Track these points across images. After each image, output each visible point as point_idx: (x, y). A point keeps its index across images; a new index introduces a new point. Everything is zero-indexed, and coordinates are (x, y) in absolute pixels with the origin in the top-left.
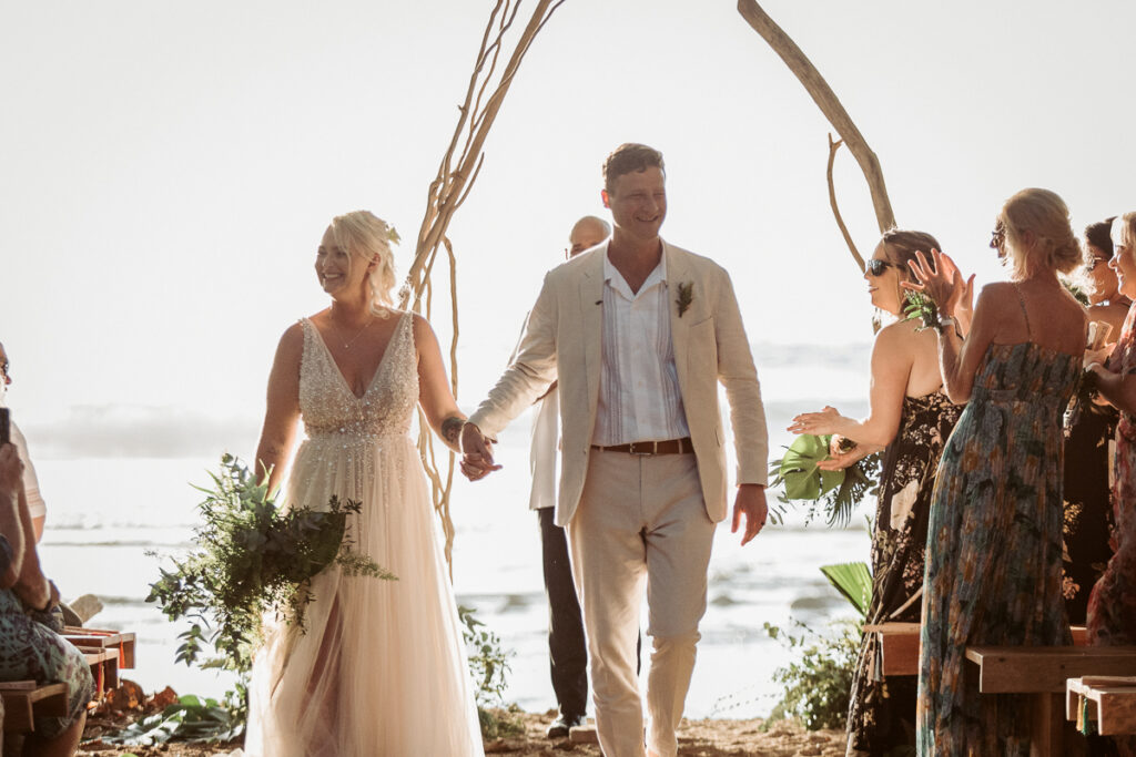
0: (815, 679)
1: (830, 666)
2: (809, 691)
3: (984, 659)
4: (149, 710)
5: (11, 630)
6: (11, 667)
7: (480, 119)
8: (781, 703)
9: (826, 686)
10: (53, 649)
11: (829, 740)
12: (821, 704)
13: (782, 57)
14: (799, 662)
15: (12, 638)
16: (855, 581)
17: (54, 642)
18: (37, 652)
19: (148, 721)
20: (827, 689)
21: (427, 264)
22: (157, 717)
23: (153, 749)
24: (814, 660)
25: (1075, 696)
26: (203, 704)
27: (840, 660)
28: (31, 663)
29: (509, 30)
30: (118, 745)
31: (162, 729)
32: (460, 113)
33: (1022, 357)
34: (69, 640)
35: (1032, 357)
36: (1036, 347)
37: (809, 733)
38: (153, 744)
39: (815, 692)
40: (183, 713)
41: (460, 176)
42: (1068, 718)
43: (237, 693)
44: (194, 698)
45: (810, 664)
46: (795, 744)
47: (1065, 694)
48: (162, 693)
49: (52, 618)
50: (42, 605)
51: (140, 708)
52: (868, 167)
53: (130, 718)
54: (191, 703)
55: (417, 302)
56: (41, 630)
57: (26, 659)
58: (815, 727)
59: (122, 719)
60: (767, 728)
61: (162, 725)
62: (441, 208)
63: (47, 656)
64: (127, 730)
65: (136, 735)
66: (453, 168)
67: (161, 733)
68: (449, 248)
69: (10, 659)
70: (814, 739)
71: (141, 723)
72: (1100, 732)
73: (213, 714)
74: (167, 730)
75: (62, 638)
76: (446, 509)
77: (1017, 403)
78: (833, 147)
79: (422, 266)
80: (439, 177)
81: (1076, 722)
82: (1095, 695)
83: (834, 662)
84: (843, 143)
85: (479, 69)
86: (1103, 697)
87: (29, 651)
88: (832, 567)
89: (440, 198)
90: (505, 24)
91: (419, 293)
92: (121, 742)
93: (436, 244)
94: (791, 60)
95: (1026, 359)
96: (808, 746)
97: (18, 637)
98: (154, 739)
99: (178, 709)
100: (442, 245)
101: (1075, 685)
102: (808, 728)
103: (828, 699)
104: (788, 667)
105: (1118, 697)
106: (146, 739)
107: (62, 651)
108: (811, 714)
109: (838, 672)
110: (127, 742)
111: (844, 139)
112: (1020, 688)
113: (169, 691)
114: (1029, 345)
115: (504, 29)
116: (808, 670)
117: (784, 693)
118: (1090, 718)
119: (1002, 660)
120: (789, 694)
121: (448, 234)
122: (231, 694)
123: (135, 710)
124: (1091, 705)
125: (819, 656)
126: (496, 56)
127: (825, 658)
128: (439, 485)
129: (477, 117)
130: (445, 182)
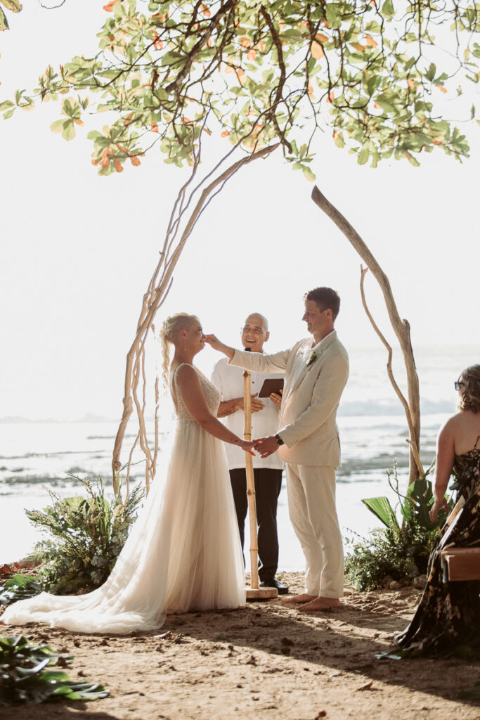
0: (362, 561)
1: (368, 553)
7: (170, 260)
9: (368, 565)
12: (366, 576)
14: (353, 553)
16: (381, 507)
20: (369, 568)
21: (142, 339)
24: (360, 550)
27: (374, 551)
32: (160, 256)
40: (16, 587)
41: (159, 291)
45: (356, 551)
52: (383, 282)
55: (138, 358)
58: (365, 589)
62: (150, 308)
66: (156, 286)
67: (4, 599)
73: (32, 586)
78: (363, 272)
79: (140, 339)
80: (148, 291)
83: (370, 551)
84: (369, 270)
85: (169, 232)
88: (368, 499)
89: (149, 303)
91: (138, 355)
93: (148, 327)
100: (150, 328)
103: (370, 573)
108: (361, 582)
109: (373, 558)
111: (369, 267)
115: (181, 214)
116: (357, 557)
121: (154, 322)
125: (363, 548)
126: (178, 225)
127: (366, 549)
128: (150, 457)
129: (168, 261)
130: (152, 293)
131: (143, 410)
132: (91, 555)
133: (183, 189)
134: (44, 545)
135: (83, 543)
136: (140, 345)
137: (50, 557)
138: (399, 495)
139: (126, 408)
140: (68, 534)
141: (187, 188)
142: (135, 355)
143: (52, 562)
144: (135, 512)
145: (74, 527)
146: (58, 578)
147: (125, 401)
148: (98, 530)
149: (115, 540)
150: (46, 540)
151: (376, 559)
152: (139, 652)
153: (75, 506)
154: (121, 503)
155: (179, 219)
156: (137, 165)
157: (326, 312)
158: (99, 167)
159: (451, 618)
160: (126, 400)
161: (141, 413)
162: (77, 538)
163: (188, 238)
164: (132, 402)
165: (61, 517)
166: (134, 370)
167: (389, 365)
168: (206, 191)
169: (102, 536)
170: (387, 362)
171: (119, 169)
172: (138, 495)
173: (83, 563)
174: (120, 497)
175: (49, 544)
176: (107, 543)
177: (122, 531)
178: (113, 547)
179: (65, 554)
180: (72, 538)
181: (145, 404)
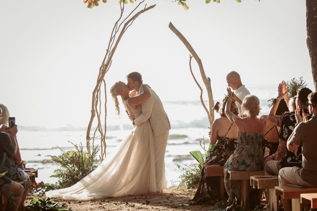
0: (189, 177)
1: (192, 174)
2: (187, 180)
3: (231, 172)
4: (38, 187)
5: (13, 169)
6: (13, 177)
7: (111, 53)
8: (181, 183)
9: (191, 179)
10: (22, 174)
11: (193, 191)
12: (190, 183)
13: (179, 37)
14: (185, 174)
15: (13, 171)
16: (197, 155)
17: (22, 172)
18: (19, 174)
19: (38, 189)
20: (191, 180)
21: (99, 85)
22: (40, 188)
23: (40, 195)
24: (188, 173)
25: (252, 180)
26: (50, 185)
27: (194, 173)
28: (17, 176)
29: (117, 32)
30: (32, 195)
31: (42, 191)
32: (106, 51)
33: (245, 136)
34: (25, 171)
35: (247, 135)
36: (247, 133)
37: (188, 190)
38: (40, 194)
39: (188, 180)
40: (46, 187)
41: (107, 65)
42: (251, 185)
43: (58, 182)
44: (49, 184)
45: (187, 174)
46: (185, 192)
47: (250, 180)
48: (40, 183)
49: (22, 167)
50: (20, 164)
51: (36, 186)
52: (199, 62)
53: (34, 189)
54: (48, 185)
55: (97, 94)
56: (20, 169)
57: (16, 176)
58: (189, 188)
59: (32, 189)
60: (178, 188)
61: (41, 190)
62: (102, 73)
63: (21, 175)
64: (33, 191)
65: (36, 192)
66: (105, 64)
67: (42, 192)
68: (104, 82)
69: (13, 176)
70: (189, 191)
71: (37, 190)
72: (258, 188)
73: (53, 187)
74: (43, 191)
75: (23, 171)
76: (104, 140)
77: (246, 146)
78: (191, 57)
79: (98, 86)
80: (102, 66)
81: (253, 186)
82: (257, 180)
83: (193, 174)
84: (193, 57)
85: (111, 41)
86: (259, 180)
87: (17, 174)
88: (192, 152)
89: (102, 70)
90: (116, 31)
91: (98, 92)
92: (33, 194)
93: (102, 81)
94: (181, 38)
95: (246, 136)
96: (188, 193)
97: (14, 171)
98: (40, 193)
99: (45, 186)
100: (103, 81)
101: (252, 178)
102: (188, 188)
103: (192, 182)
104: (182, 175)
105: (262, 180)
106: (38, 193)
107: (24, 174)
108: (188, 186)
109: (194, 176)
110: (34, 194)
111: (193, 56)
112: (239, 179)
113: (42, 182)
114: (246, 133)
115: (116, 33)
116: (187, 175)
117: (182, 181)
118: (256, 185)
119: (235, 172)
120: (183, 181)
121: (104, 78)
122: (57, 183)
123: (34, 187)
124: (256, 182)
125: (190, 172)
126: (114, 38)
127: (191, 173)
128: (103, 135)
129: (110, 52)
130: (103, 67)
131: (100, 115)
132: (77, 175)
133: (117, 23)
134: (58, 171)
135: (74, 170)
136: (99, 88)
137: (60, 176)
138: (205, 150)
139: (92, 114)
140: (68, 166)
141: (118, 22)
142: (96, 92)
143: (61, 178)
144: (95, 157)
145: (71, 163)
146: (63, 184)
147: (92, 111)
148: (80, 165)
149: (87, 169)
150: (59, 169)
151: (195, 177)
152: (93, 204)
153: (71, 155)
154: (90, 154)
155: (115, 36)
156: (105, 2)
158: (87, 4)
159: (207, 191)
161: (99, 117)
162: (72, 168)
163: (119, 43)
164: (95, 112)
165: (65, 159)
166: (96, 98)
167: (201, 97)
168: (126, 24)
169: (82, 167)
170: (200, 95)
171: (97, 5)
172: (97, 151)
173: (74, 178)
174: (90, 151)
175: (60, 170)
176: (84, 170)
177: (90, 165)
178: (86, 172)
179: (66, 175)
180: (69, 168)
181: (100, 113)
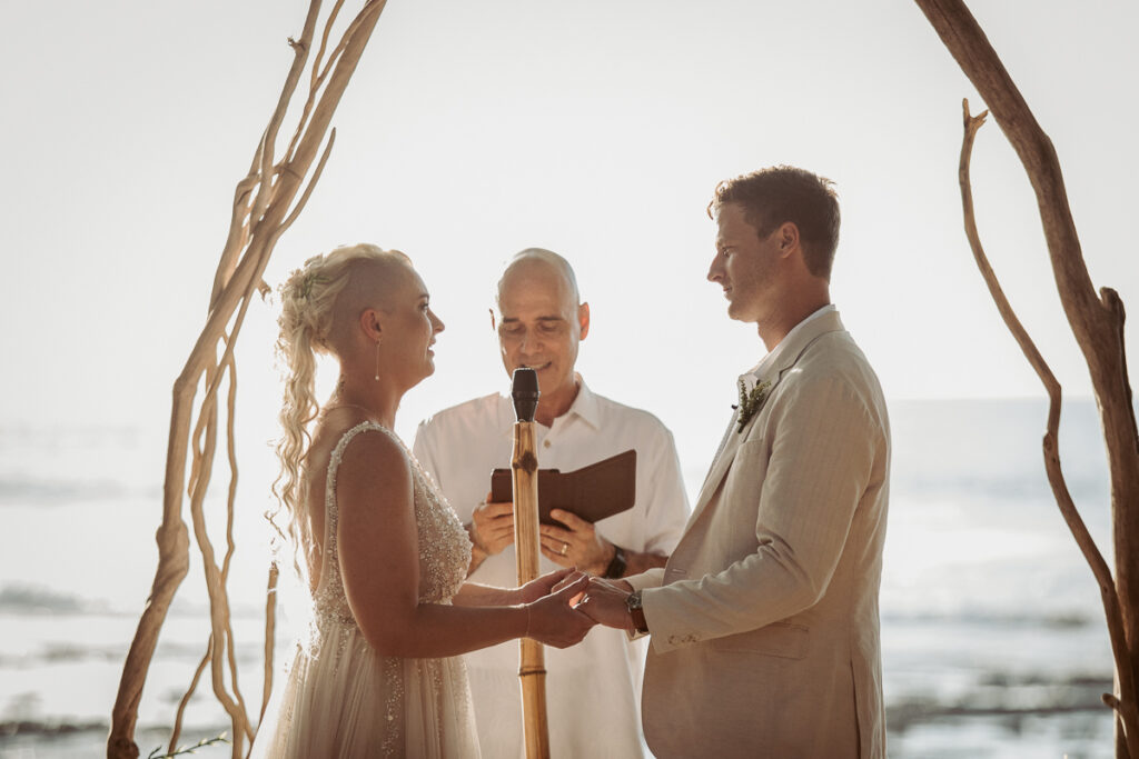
7: (329, 67)
21: (229, 329)
32: (292, 54)
41: (290, 172)
52: (1038, 162)
62: (256, 228)
66: (279, 156)
78: (971, 124)
79: (221, 332)
80: (253, 173)
84: (990, 117)
89: (255, 210)
91: (213, 384)
93: (247, 294)
111: (992, 109)
130: (264, 181)
131: (226, 569)
136: (220, 350)
139: (165, 559)
142: (202, 384)
147: (164, 536)
157: (779, 234)
160: (167, 537)
161: (216, 580)
164: (188, 543)
167: (1050, 443)
170: (1045, 431)
181: (231, 548)
